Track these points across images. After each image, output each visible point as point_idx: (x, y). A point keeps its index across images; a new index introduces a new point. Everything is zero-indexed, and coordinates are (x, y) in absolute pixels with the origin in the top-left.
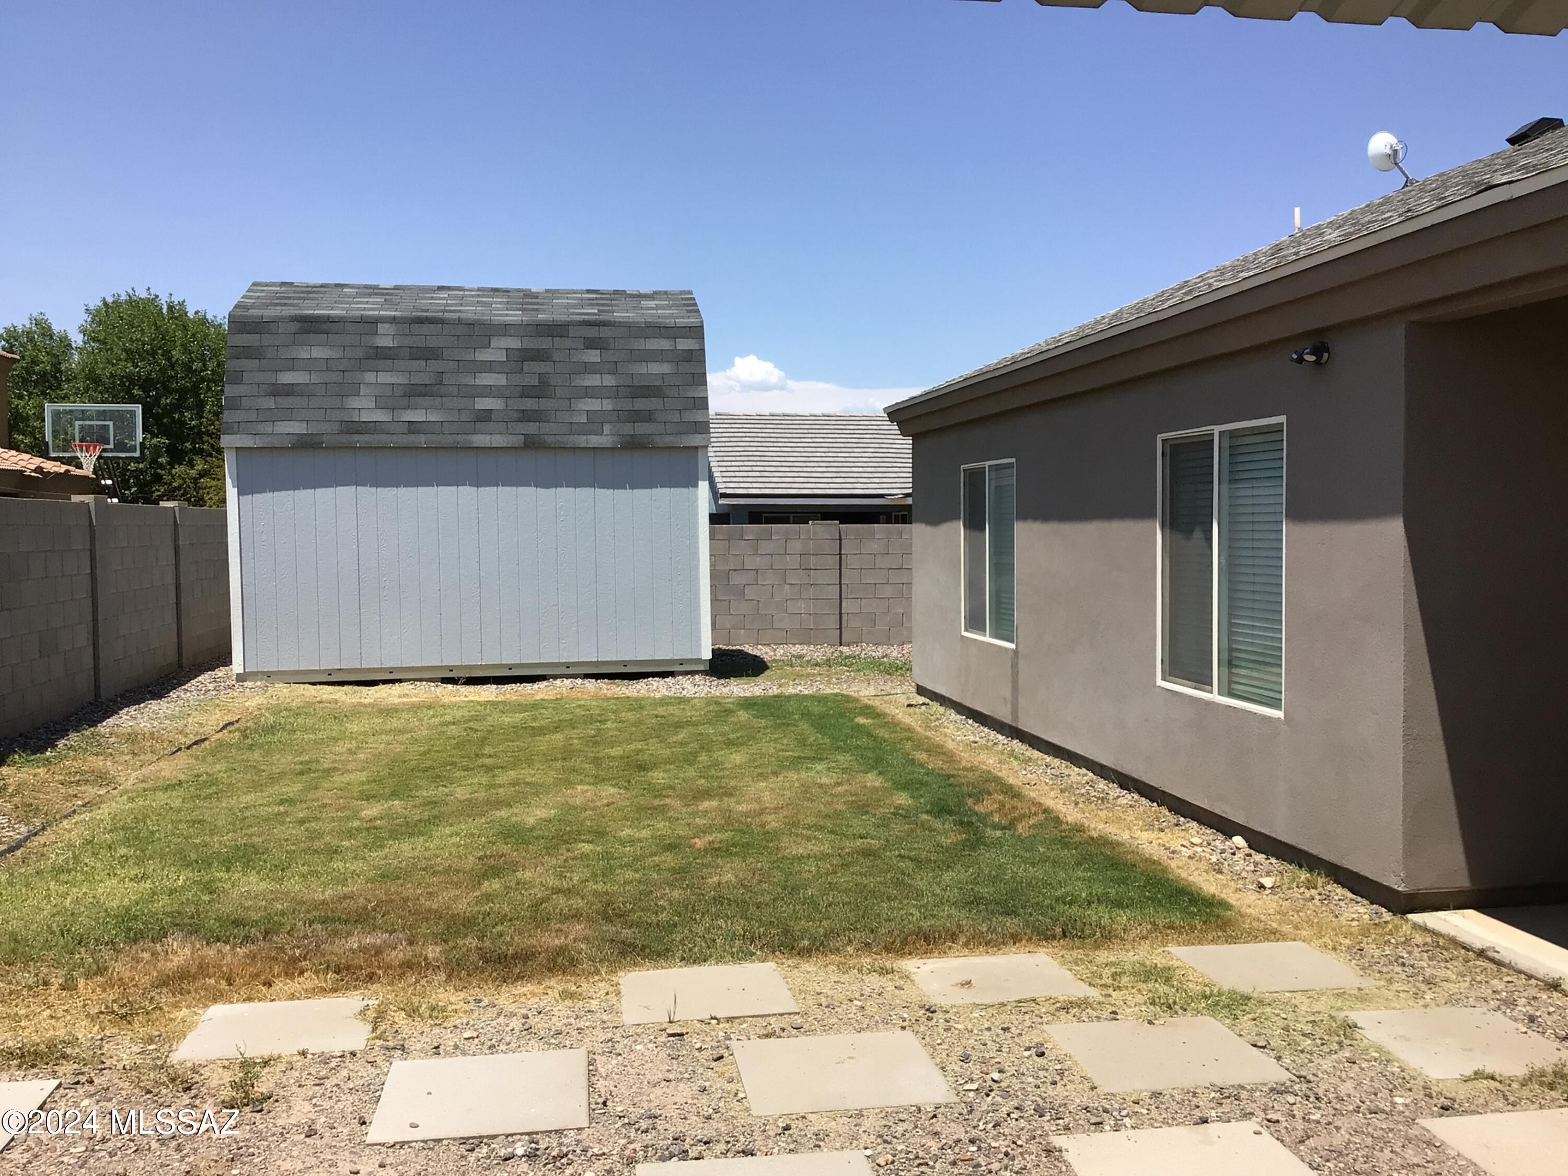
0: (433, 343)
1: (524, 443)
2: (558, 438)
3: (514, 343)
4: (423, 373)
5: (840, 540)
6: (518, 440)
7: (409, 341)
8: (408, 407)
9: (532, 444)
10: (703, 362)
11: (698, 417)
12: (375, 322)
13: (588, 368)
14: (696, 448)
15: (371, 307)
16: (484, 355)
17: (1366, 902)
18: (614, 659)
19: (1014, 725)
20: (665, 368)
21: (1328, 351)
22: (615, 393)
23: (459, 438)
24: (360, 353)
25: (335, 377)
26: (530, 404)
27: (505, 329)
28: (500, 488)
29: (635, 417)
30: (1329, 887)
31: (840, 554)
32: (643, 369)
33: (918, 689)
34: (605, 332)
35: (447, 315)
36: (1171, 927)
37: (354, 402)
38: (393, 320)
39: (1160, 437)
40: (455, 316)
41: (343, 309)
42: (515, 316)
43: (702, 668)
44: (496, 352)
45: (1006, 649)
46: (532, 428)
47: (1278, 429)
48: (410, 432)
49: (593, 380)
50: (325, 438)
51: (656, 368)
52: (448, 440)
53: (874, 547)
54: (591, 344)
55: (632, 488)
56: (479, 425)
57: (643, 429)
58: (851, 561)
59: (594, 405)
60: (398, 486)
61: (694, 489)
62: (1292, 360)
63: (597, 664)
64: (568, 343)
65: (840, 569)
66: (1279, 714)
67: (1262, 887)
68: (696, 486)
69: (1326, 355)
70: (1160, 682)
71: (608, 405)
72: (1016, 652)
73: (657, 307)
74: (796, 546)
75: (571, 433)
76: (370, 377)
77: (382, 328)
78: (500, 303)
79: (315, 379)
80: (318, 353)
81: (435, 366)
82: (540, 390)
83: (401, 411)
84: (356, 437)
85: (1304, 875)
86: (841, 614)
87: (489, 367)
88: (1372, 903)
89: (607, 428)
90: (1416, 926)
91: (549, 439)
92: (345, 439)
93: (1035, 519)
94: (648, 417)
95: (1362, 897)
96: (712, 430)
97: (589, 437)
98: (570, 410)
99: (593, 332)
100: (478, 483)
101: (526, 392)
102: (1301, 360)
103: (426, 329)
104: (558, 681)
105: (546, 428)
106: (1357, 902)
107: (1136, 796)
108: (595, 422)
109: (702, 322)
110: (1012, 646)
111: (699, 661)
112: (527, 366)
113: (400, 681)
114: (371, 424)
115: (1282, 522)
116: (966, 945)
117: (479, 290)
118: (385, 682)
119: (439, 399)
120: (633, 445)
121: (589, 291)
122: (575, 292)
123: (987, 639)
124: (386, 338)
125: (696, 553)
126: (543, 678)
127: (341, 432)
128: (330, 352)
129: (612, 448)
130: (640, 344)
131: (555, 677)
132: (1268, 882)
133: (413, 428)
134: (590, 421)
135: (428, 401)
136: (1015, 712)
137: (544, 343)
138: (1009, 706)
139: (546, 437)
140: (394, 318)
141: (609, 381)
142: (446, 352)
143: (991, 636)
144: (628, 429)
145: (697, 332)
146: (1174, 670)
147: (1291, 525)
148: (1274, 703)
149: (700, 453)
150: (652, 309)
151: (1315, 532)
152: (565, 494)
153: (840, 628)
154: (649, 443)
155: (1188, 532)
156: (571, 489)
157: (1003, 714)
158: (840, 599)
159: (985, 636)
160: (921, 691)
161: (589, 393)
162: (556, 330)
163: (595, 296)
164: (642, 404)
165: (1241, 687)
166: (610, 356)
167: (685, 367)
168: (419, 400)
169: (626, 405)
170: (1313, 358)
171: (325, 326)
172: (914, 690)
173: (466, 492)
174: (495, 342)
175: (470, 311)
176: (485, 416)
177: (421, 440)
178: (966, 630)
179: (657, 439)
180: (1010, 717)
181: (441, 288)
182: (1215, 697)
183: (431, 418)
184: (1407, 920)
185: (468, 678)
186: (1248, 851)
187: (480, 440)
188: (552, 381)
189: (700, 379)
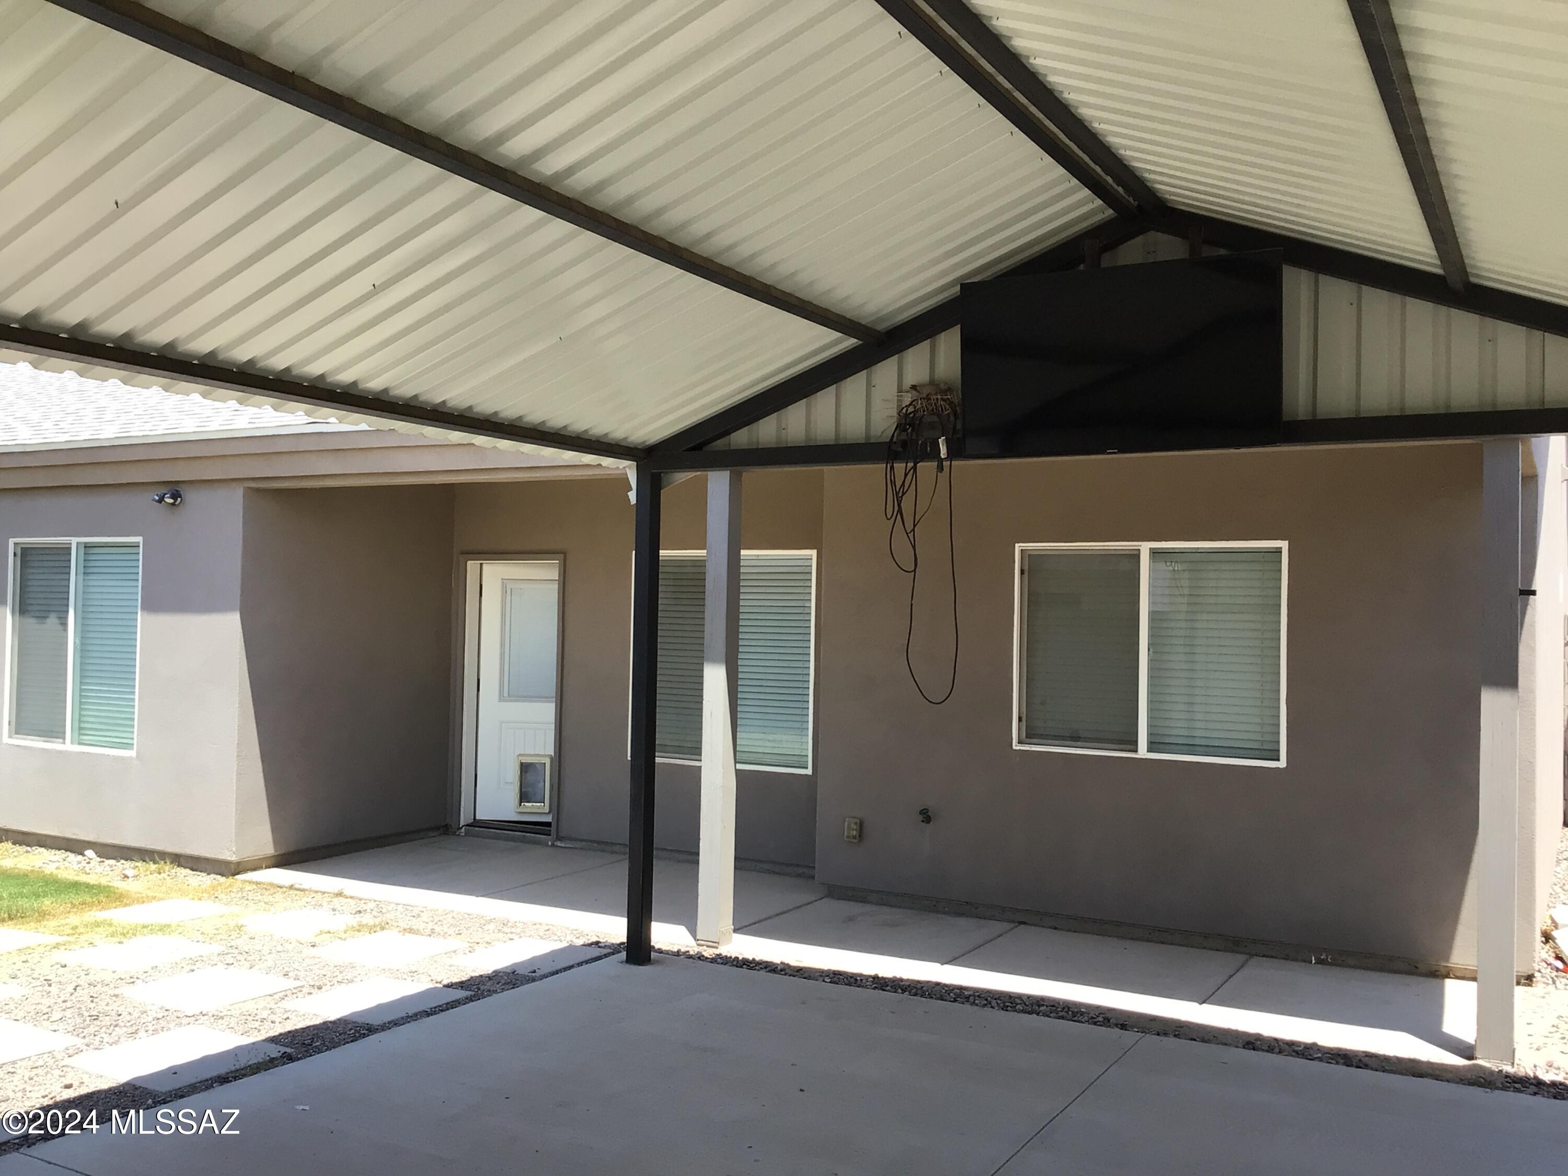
21: (181, 497)
30: (174, 871)
36: (83, 903)
39: (11, 540)
47: (135, 545)
62: (154, 500)
66: (132, 753)
67: (126, 876)
69: (179, 499)
70: (6, 740)
85: (153, 867)
88: (209, 874)
90: (245, 881)
95: (201, 872)
102: (161, 500)
106: (199, 875)
115: (137, 613)
132: (130, 873)
146: (20, 727)
147: (147, 615)
148: (128, 746)
151: (165, 621)
155: (42, 617)
165: (88, 737)
170: (171, 501)
182: (69, 746)
184: (236, 880)
186: (99, 859)
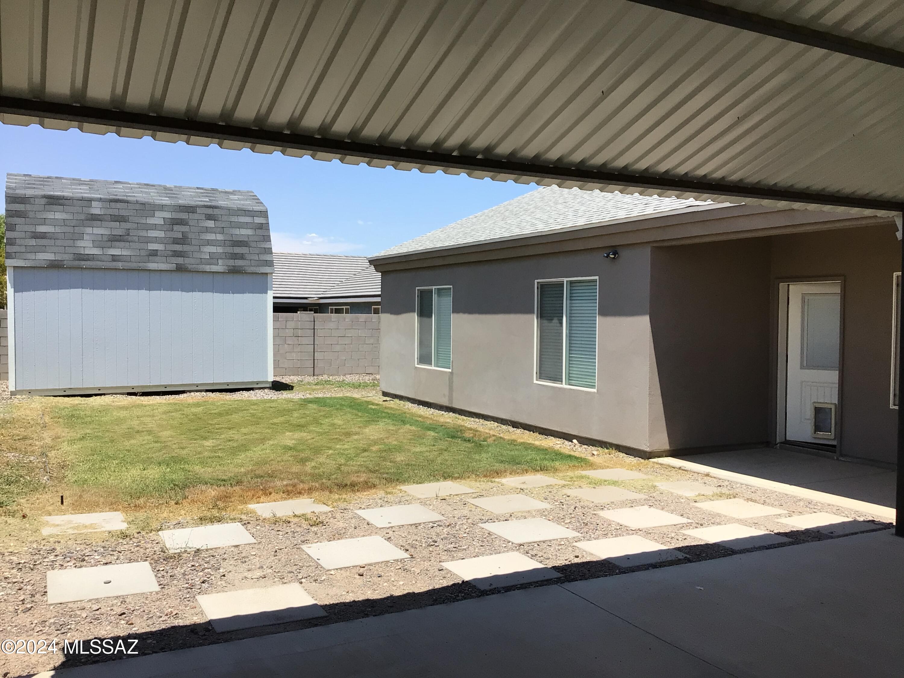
0: (123, 213)
1: (176, 268)
2: (194, 266)
3: (168, 215)
4: (118, 229)
5: (314, 321)
6: (173, 267)
7: (110, 212)
8: (111, 247)
9: (180, 269)
10: (268, 229)
11: (267, 257)
12: (90, 200)
13: (207, 230)
14: (267, 274)
15: (83, 192)
16: (151, 221)
17: (633, 457)
18: (223, 382)
19: (450, 406)
20: (249, 232)
21: (618, 254)
22: (223, 243)
23: (141, 264)
24: (83, 217)
25: (70, 230)
26: (178, 248)
27: (162, 208)
28: (162, 291)
29: (235, 256)
30: (617, 454)
31: (314, 329)
32: (237, 231)
33: (383, 394)
34: (216, 211)
35: (129, 198)
36: (574, 466)
37: (80, 243)
38: (100, 200)
39: (536, 281)
40: (135, 199)
41: (70, 192)
42: (166, 201)
43: (268, 386)
44: (158, 218)
45: (446, 372)
46: (180, 260)
47: (595, 281)
48: (114, 260)
49: (211, 237)
50: (65, 262)
51: (244, 232)
52: (134, 265)
53: (332, 325)
54: (209, 217)
55: (233, 293)
56: (151, 258)
57: (239, 263)
58: (319, 333)
59: (213, 249)
60: (105, 289)
61: (265, 294)
62: (604, 256)
63: (213, 384)
64: (196, 216)
65: (314, 336)
66: (595, 390)
67: (593, 455)
68: (267, 293)
69: (617, 255)
70: (535, 382)
71: (220, 250)
72: (452, 373)
73: (239, 199)
74: (291, 325)
75: (201, 263)
76: (89, 230)
77: (94, 204)
78: (154, 192)
79: (58, 229)
80: (59, 216)
81: (125, 225)
82: (183, 240)
83: (107, 249)
84: (83, 263)
85: (606, 451)
86: (314, 360)
87: (155, 227)
88: (635, 457)
89: (220, 262)
90: (654, 463)
91: (190, 267)
92: (77, 263)
93: (464, 312)
94: (242, 257)
96: (275, 264)
97: (211, 266)
98: (200, 251)
99: (210, 211)
100: (150, 289)
101: (176, 241)
102: (608, 256)
103: (119, 205)
104: (192, 393)
105: (187, 261)
106: (630, 457)
107: (522, 430)
108: (213, 258)
109: (267, 209)
110: (450, 370)
111: (267, 382)
112: (176, 227)
113: (104, 394)
114: (91, 256)
115: (596, 317)
116: (510, 474)
117: (137, 184)
118: (96, 395)
119: (128, 243)
120: (234, 271)
121: (198, 188)
122: (190, 188)
123: (433, 368)
124: (96, 209)
125: (266, 327)
126: (183, 392)
127: (75, 260)
128: (65, 216)
129: (223, 272)
130: (234, 219)
131: (190, 391)
132: (595, 453)
133: (115, 258)
134: (211, 258)
135: (122, 244)
136: (451, 399)
137: (184, 216)
138: (447, 397)
139: (188, 265)
140: (101, 199)
141: (220, 237)
142: (130, 218)
143: (434, 366)
144: (231, 262)
145: (264, 214)
146: (542, 376)
147: (601, 318)
148: (593, 387)
149: (269, 276)
150: (236, 200)
151: (611, 321)
152: (197, 295)
153: (314, 367)
154: (243, 270)
155: (550, 320)
156: (200, 293)
157: (444, 402)
158: (314, 352)
159: (432, 367)
160: (385, 394)
161: (209, 243)
162: (190, 209)
163: (202, 191)
164: (237, 250)
165: (573, 382)
166: (219, 224)
167: (259, 232)
168: (117, 244)
169: (230, 250)
170: (613, 256)
171: (61, 201)
172: (381, 394)
173: (144, 293)
174: (157, 214)
175: (140, 197)
176: (154, 253)
177: (120, 265)
178: (418, 364)
179: (247, 268)
180: (448, 402)
181: (116, 182)
182: (564, 386)
183: (124, 253)
184: (650, 461)
185: (143, 393)
186: (579, 445)
187: (152, 266)
188: (190, 236)
189: (267, 238)
